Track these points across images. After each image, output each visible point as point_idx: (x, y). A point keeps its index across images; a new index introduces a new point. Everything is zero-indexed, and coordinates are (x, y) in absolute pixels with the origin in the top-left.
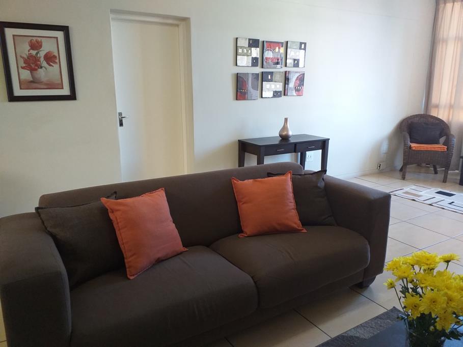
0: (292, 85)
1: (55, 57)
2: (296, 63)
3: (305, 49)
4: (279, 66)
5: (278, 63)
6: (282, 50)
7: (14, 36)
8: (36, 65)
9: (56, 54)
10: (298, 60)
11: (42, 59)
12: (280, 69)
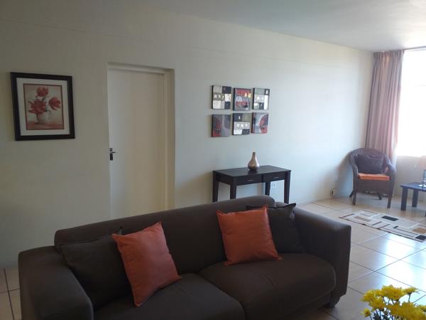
0: (258, 124)
1: (59, 102)
2: (261, 106)
3: (268, 94)
4: (247, 109)
5: (246, 106)
6: (250, 96)
7: (24, 84)
8: (42, 109)
9: (60, 99)
10: (263, 104)
11: (47, 104)
12: (249, 111)
